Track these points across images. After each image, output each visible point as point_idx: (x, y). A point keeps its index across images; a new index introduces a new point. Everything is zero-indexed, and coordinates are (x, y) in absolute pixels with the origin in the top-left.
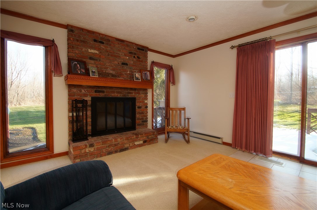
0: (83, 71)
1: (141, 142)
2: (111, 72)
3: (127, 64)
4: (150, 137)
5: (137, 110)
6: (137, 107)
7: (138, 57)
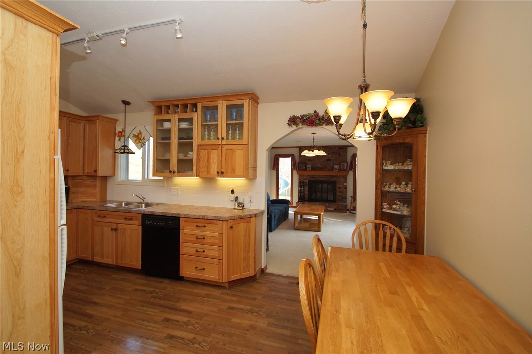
0: (304, 167)
1: (333, 209)
2: (320, 166)
3: (330, 160)
4: (339, 207)
5: (337, 190)
6: (337, 188)
7: (339, 154)
